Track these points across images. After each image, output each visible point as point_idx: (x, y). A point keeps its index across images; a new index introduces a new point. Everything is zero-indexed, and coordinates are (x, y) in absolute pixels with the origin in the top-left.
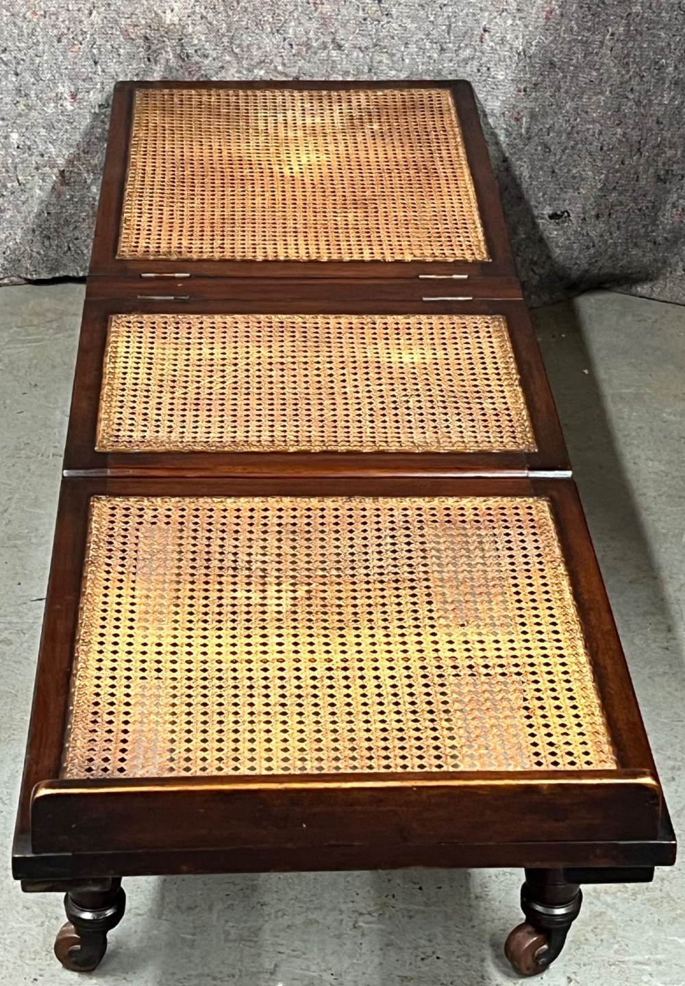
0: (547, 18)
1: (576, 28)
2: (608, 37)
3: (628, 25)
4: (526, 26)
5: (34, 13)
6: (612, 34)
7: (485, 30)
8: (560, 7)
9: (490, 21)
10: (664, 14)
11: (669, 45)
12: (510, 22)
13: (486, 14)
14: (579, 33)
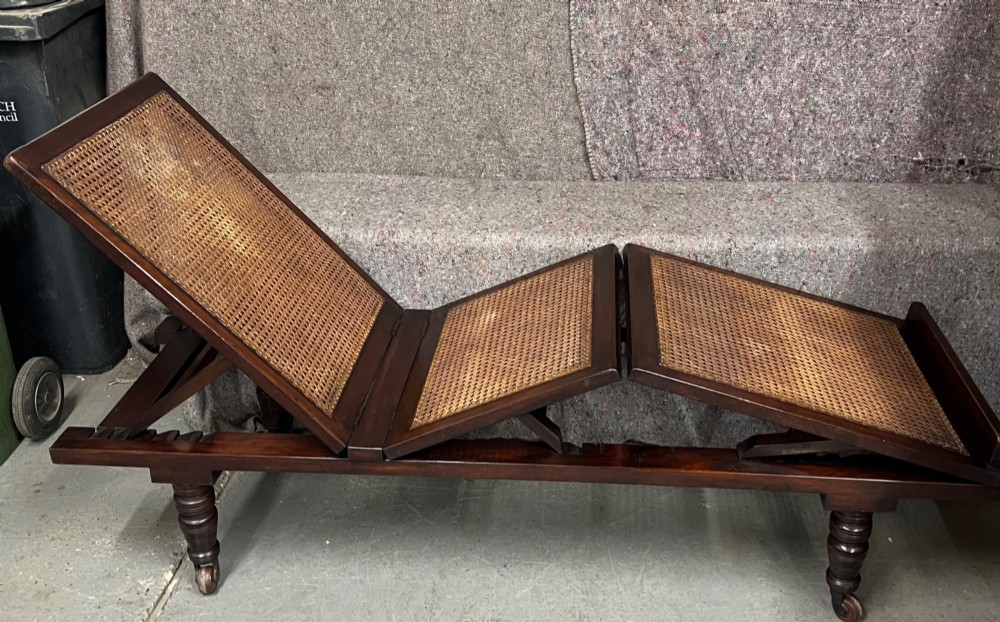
0: (851, 277)
1: (872, 283)
2: (897, 290)
3: (913, 282)
4: (835, 282)
5: (484, 271)
6: (900, 288)
7: (804, 284)
8: (861, 269)
9: (808, 278)
10: (939, 275)
11: (943, 295)
12: (822, 279)
13: (805, 274)
14: (874, 287)
